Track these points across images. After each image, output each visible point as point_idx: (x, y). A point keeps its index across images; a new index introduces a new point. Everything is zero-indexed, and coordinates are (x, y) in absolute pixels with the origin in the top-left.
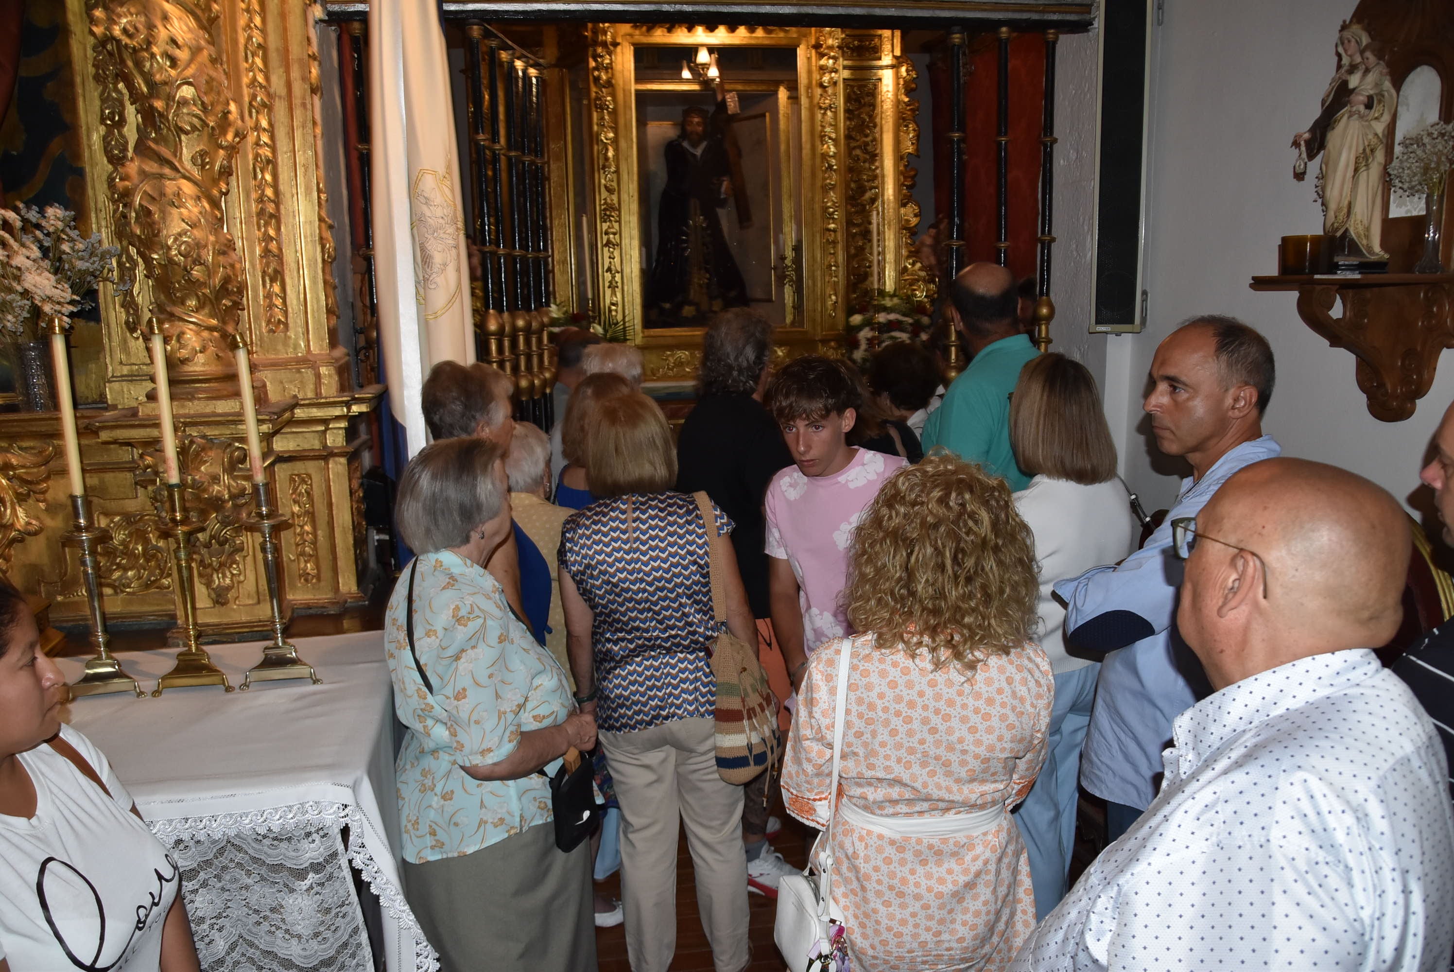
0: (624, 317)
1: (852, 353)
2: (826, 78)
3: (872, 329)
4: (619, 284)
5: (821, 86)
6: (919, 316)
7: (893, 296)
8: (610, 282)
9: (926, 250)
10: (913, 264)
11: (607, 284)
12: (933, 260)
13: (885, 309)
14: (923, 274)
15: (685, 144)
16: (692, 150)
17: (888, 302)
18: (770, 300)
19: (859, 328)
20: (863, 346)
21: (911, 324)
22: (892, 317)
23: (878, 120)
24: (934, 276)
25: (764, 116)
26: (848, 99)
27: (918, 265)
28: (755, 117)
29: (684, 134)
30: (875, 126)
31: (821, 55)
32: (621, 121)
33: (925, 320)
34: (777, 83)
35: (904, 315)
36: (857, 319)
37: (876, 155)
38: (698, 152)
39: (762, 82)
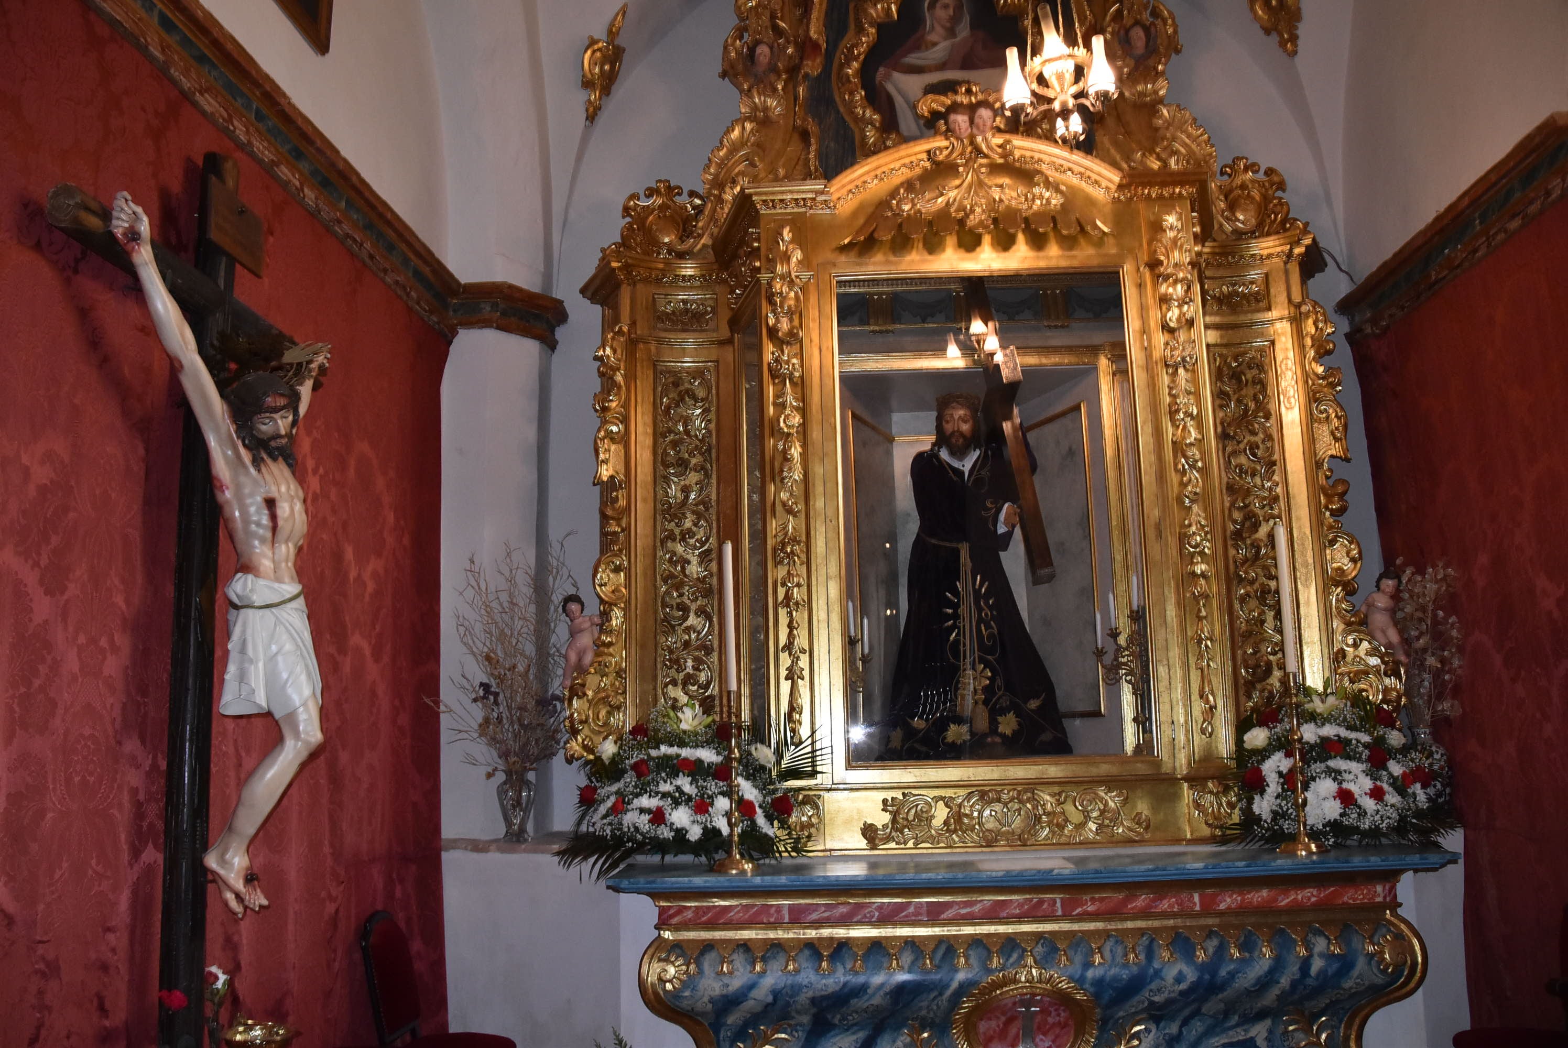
0: (813, 732)
1: (1250, 801)
2: (1173, 315)
3: (1289, 755)
4: (806, 673)
5: (1166, 328)
6: (1381, 730)
7: (1324, 696)
8: (790, 669)
9: (1380, 620)
10: (1356, 645)
11: (783, 673)
12: (1394, 636)
13: (1312, 717)
14: (1374, 661)
15: (944, 455)
16: (956, 464)
17: (1318, 706)
18: (1097, 714)
19: (1263, 754)
20: (1273, 787)
21: (1366, 746)
22: (1329, 731)
23: (1272, 407)
24: (1397, 663)
25: (1077, 408)
26: (1218, 375)
27: (1365, 645)
28: (1063, 414)
29: (942, 439)
30: (1267, 416)
31: (1159, 278)
32: (815, 398)
33: (1395, 738)
34: (1094, 350)
35: (1350, 728)
36: (1257, 737)
37: (1274, 463)
38: (966, 465)
39: (1070, 349)
